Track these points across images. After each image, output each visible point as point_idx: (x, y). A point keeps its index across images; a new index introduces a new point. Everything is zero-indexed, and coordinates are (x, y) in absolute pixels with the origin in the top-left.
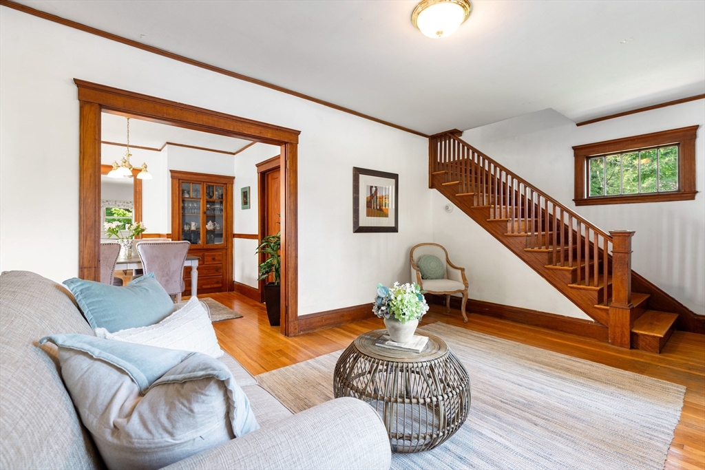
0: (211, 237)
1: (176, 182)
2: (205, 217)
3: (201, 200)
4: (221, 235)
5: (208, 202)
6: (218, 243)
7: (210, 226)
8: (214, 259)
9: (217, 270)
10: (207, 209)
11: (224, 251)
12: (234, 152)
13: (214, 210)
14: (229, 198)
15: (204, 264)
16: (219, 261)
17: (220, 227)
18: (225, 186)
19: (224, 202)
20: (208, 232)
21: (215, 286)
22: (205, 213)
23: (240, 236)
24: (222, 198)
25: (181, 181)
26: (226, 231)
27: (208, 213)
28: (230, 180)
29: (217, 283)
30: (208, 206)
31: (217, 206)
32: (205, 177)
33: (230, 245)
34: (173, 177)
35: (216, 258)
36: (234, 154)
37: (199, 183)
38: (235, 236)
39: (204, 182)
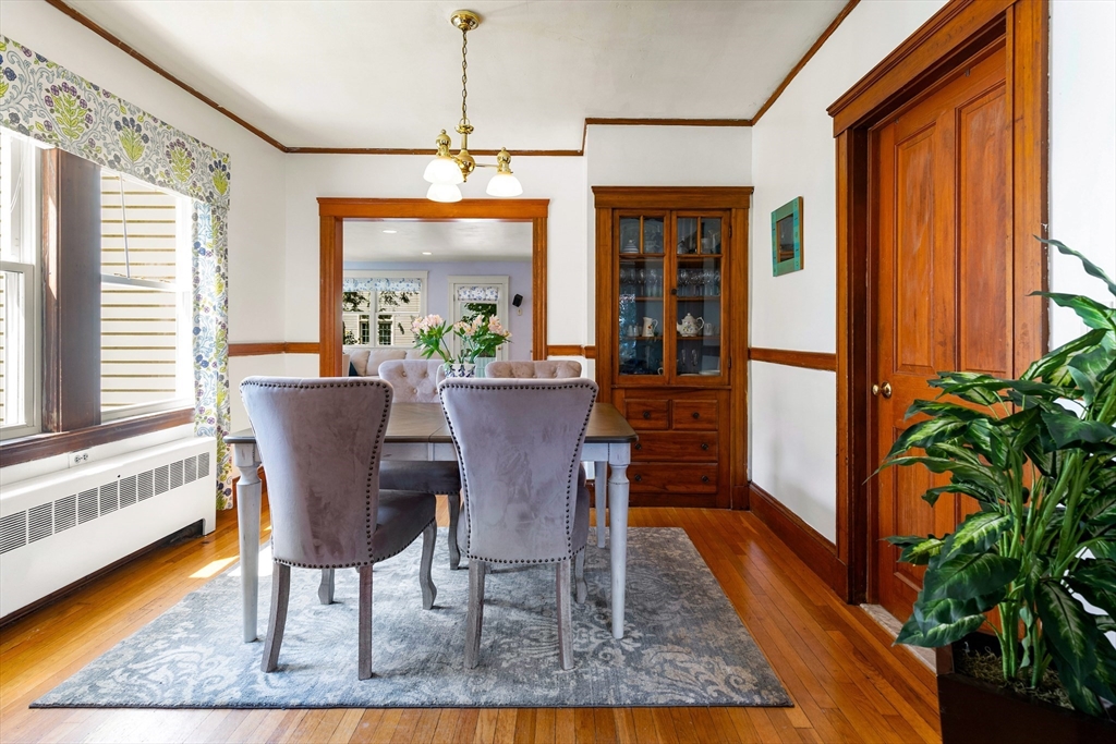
0: (690, 357)
1: (607, 214)
2: (675, 304)
3: (666, 260)
4: (715, 351)
5: (682, 266)
6: (709, 372)
7: (687, 327)
8: (695, 416)
9: (705, 445)
10: (682, 284)
11: (723, 395)
12: (749, 116)
13: (700, 285)
14: (737, 247)
15: (670, 427)
16: (710, 421)
17: (714, 329)
18: (725, 215)
19: (723, 261)
20: (681, 341)
21: (700, 489)
22: (673, 292)
23: (769, 355)
24: (719, 252)
25: (617, 213)
26: (729, 340)
27: (685, 293)
28: (740, 197)
29: (705, 481)
30: (684, 275)
31: (708, 275)
32: (674, 197)
33: (738, 381)
34: (599, 205)
35: (702, 414)
36: (750, 123)
37: (659, 213)
38: (753, 354)
39: (671, 210)
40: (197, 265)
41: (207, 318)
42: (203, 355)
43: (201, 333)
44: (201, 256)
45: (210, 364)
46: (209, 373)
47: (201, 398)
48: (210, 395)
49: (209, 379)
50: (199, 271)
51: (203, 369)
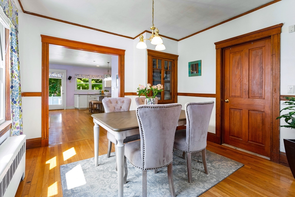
1: (150, 58)
2: (164, 82)
3: (162, 71)
18: (173, 61)
19: (173, 72)
22: (164, 79)
24: (172, 70)
25: (153, 57)
26: (174, 91)
28: (176, 57)
33: (176, 100)
34: (149, 55)
36: (178, 41)
37: (161, 59)
38: (178, 94)
39: (163, 58)
40: (12, 57)
41: (15, 81)
42: (14, 98)
43: (14, 88)
44: (13, 53)
45: (17, 102)
46: (17, 106)
47: (14, 118)
48: (18, 116)
49: (17, 109)
50: (13, 59)
51: (14, 105)
